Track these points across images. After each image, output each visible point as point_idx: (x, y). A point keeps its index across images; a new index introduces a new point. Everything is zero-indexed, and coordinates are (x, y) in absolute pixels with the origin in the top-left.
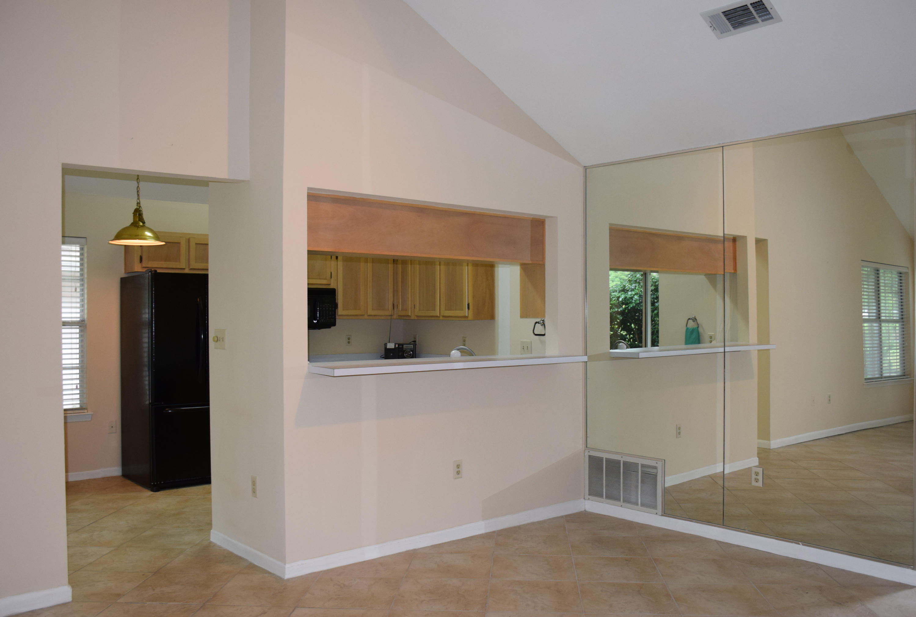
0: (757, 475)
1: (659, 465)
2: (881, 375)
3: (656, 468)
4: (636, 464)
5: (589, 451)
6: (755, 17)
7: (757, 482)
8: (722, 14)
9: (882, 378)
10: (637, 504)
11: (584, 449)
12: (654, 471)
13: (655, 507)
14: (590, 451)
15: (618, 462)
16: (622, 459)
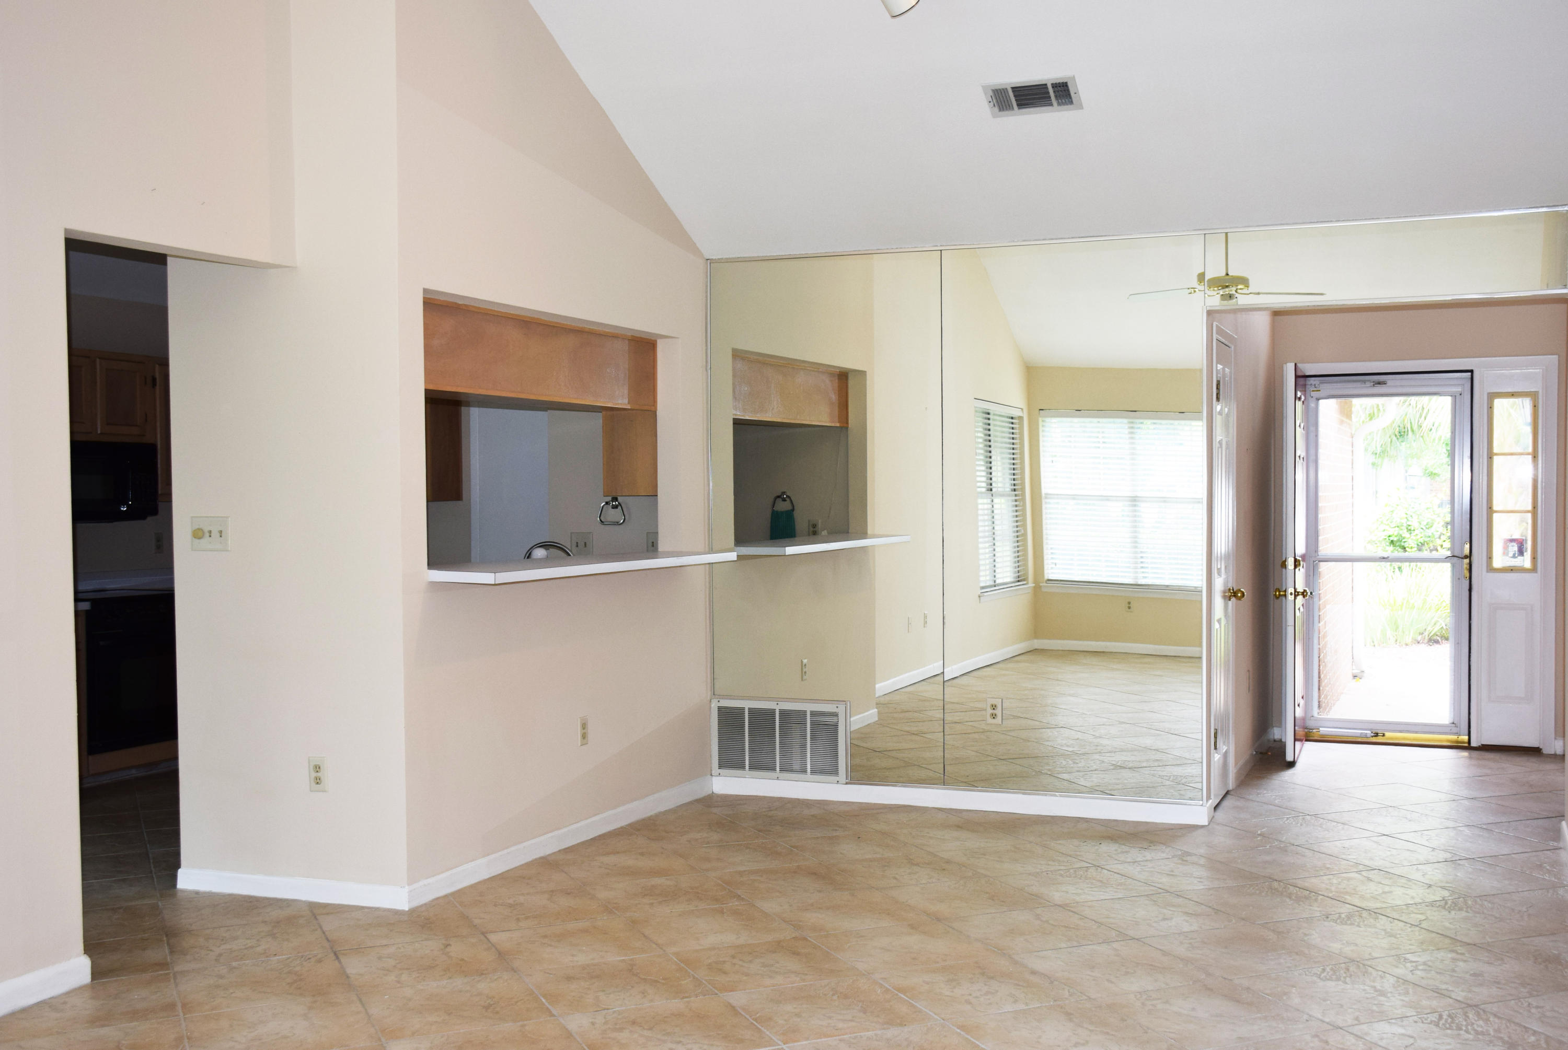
0: (994, 709)
1: (841, 710)
2: (995, 581)
3: (835, 715)
4: (804, 713)
5: (718, 700)
6: (1050, 97)
7: (994, 718)
8: (1010, 89)
9: (995, 586)
10: (804, 771)
11: (709, 698)
12: (834, 719)
13: (834, 771)
14: (721, 700)
15: (772, 712)
16: (777, 707)
